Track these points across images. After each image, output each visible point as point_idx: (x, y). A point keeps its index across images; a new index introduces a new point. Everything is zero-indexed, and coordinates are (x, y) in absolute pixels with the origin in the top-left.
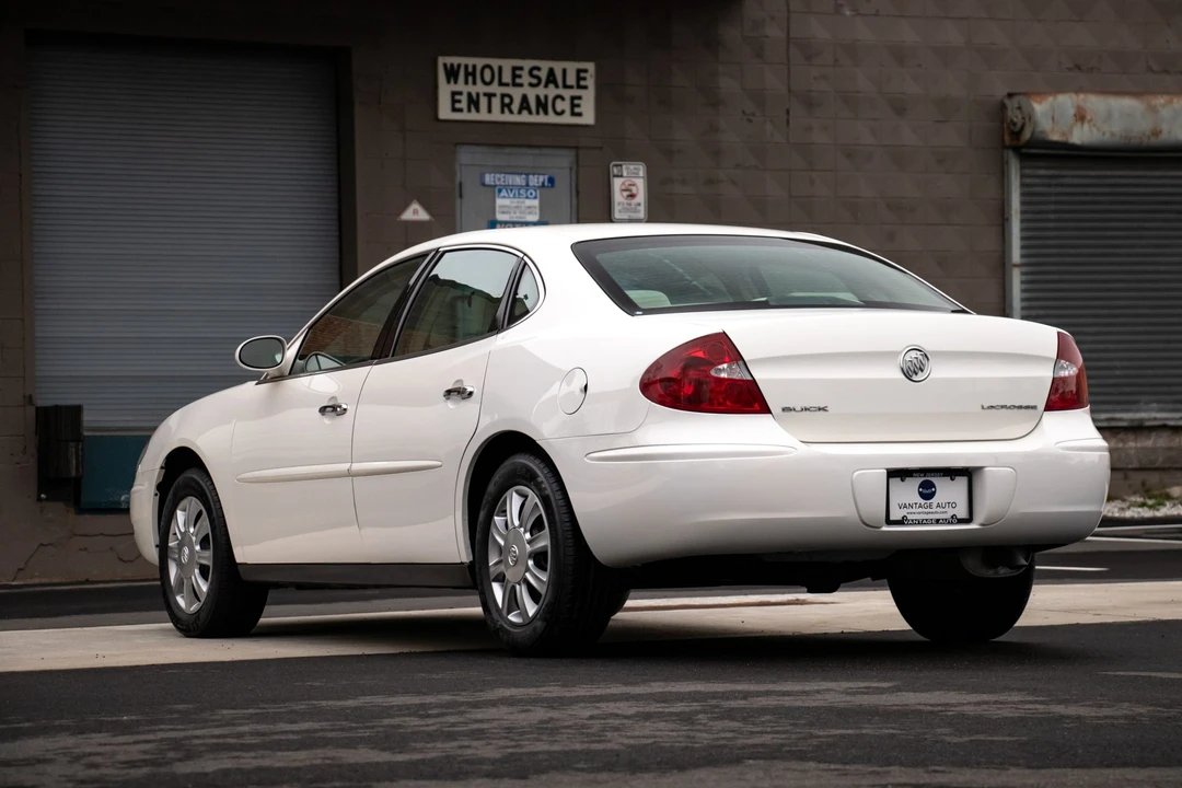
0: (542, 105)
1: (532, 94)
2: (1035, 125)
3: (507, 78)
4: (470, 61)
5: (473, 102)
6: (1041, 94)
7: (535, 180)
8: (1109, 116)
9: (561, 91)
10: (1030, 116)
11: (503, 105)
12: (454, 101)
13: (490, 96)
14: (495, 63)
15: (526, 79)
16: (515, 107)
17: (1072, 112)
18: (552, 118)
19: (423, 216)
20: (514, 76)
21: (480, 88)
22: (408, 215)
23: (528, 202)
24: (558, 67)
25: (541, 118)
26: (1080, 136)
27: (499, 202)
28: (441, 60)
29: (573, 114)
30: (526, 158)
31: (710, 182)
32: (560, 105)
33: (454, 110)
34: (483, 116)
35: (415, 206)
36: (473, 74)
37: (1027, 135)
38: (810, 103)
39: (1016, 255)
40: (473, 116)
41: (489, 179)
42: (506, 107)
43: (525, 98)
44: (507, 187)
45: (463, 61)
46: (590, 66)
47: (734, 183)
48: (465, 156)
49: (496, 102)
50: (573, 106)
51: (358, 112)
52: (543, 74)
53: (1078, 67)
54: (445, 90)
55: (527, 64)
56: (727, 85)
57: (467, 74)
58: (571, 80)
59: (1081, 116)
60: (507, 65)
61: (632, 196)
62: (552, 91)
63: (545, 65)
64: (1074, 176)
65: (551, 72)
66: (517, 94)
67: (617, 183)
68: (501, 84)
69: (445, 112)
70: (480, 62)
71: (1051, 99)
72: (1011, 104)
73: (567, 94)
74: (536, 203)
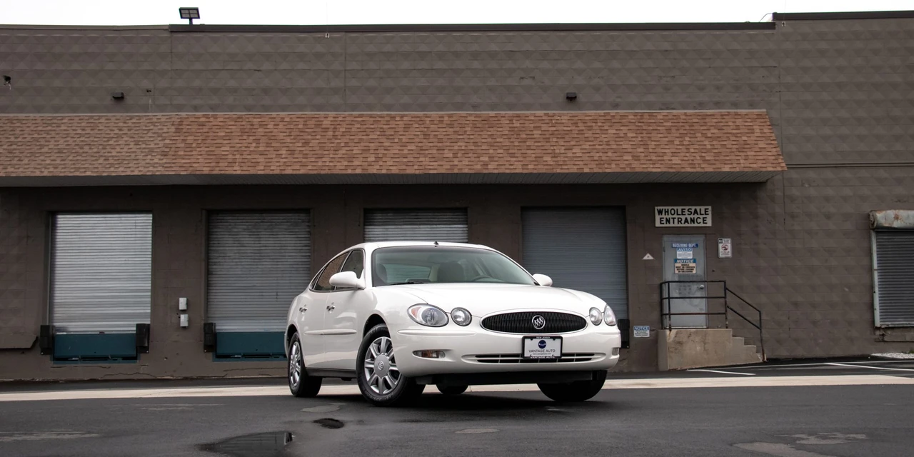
0: (692, 221)
1: (689, 217)
2: (877, 221)
3: (680, 212)
4: (666, 208)
5: (668, 221)
6: (881, 210)
7: (690, 245)
8: (908, 216)
9: (699, 216)
10: (875, 218)
11: (678, 221)
12: (661, 221)
13: (674, 219)
14: (675, 208)
15: (686, 212)
16: (683, 222)
17: (893, 216)
18: (696, 225)
19: (651, 258)
20: (682, 212)
21: (670, 216)
22: (646, 258)
23: (688, 252)
24: (698, 208)
25: (692, 225)
26: (896, 224)
27: (678, 253)
28: (656, 208)
29: (704, 223)
30: (687, 238)
31: (756, 244)
32: (699, 220)
33: (661, 223)
34: (671, 225)
35: (648, 255)
36: (668, 212)
37: (875, 225)
38: (793, 216)
39: (875, 266)
40: (668, 225)
41: (674, 245)
42: (679, 221)
43: (686, 219)
44: (681, 248)
45: (664, 208)
46: (710, 208)
47: (765, 244)
48: (665, 238)
49: (676, 220)
50: (704, 220)
51: (628, 225)
52: (693, 211)
53: (900, 201)
54: (658, 217)
55: (687, 208)
56: (761, 211)
57: (665, 212)
58: (703, 212)
59: (897, 218)
60: (680, 208)
61: (726, 249)
62: (696, 216)
63: (693, 208)
64: (898, 239)
65: (696, 210)
66: (683, 218)
67: (720, 245)
68: (678, 214)
69: (658, 224)
70: (670, 208)
71: (884, 212)
72: (871, 214)
73: (701, 217)
74: (691, 252)
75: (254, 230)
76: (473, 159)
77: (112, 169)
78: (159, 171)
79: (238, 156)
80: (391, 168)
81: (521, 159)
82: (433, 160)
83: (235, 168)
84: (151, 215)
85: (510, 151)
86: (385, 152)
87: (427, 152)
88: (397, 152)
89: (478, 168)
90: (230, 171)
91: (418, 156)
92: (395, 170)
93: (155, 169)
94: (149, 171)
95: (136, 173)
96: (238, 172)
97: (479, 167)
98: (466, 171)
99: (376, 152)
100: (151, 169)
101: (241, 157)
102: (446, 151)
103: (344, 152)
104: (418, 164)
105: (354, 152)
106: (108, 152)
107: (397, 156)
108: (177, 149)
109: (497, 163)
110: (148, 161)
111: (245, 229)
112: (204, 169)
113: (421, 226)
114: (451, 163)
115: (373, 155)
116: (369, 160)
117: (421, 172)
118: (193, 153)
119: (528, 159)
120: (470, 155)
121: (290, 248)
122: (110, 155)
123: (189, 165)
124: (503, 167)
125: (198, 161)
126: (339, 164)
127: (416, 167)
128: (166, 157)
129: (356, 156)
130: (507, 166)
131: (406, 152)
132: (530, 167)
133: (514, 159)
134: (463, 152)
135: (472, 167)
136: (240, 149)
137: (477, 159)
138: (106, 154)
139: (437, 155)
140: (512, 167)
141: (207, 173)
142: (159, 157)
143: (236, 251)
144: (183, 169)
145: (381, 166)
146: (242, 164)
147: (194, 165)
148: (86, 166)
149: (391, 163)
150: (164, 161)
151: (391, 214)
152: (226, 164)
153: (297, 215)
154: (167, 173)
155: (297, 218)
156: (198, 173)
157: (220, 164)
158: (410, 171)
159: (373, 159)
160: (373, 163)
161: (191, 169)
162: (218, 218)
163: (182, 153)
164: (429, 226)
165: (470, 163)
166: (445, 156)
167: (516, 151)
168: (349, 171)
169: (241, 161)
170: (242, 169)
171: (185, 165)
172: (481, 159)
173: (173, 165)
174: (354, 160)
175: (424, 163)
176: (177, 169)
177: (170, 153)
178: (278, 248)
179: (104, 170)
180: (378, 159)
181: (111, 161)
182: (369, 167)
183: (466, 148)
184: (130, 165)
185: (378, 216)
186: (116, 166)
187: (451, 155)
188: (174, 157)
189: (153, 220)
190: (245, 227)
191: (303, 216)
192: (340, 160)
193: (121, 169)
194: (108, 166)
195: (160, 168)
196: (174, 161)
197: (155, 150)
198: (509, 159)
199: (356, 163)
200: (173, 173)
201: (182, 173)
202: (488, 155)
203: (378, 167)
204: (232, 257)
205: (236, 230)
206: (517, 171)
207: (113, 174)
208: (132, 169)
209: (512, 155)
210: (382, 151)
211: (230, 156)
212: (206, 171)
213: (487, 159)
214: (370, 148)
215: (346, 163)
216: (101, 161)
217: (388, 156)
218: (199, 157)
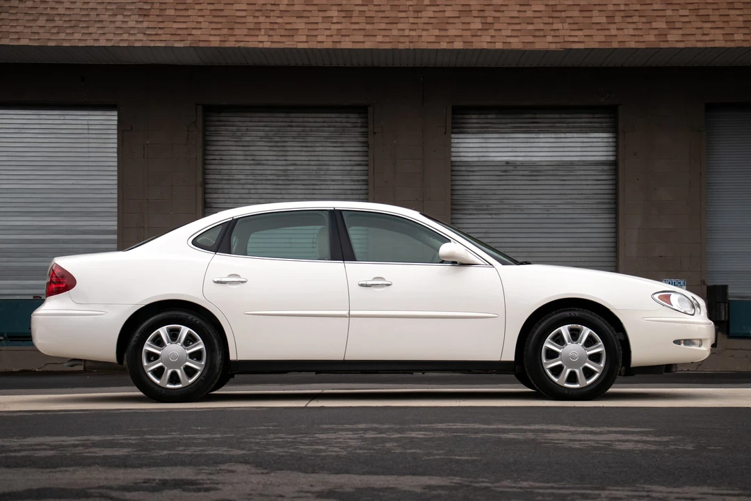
75: (277, 139)
76: (640, 26)
77: (62, 36)
78: (140, 40)
79: (262, 19)
80: (509, 40)
81: (721, 25)
82: (576, 27)
83: (260, 38)
84: (116, 113)
85: (701, 12)
86: (497, 14)
87: (563, 14)
88: (516, 14)
89: (650, 39)
90: (252, 43)
91: (551, 20)
92: (516, 44)
93: (132, 38)
94: (123, 40)
95: (102, 43)
96: (267, 45)
97: (652, 38)
98: (633, 45)
99: (481, 14)
100: (125, 36)
101: (268, 20)
102: (595, 13)
103: (431, 14)
104: (553, 33)
105: (447, 14)
106: (52, 8)
107: (517, 21)
108: (164, 7)
109: (681, 32)
110: (118, 24)
111: (262, 137)
112: (212, 38)
113: (541, 135)
114: (607, 33)
115: (478, 20)
116: (472, 26)
117: (559, 46)
118: (190, 13)
119: (732, 24)
120: (635, 19)
121: (334, 168)
122: (55, 12)
123: (185, 32)
124: (692, 38)
125: (198, 26)
126: (424, 33)
127: (549, 39)
128: (146, 19)
129: (450, 21)
130: (700, 37)
131: (529, 14)
132: (736, 37)
133: (709, 25)
134: (622, 14)
135: (641, 39)
136: (264, 8)
137: (648, 26)
138: (49, 11)
139: (581, 20)
140: (707, 38)
141: (217, 45)
142: (136, 18)
143: (248, 172)
144: (178, 38)
145: (492, 36)
146: (271, 33)
147: (194, 32)
148: (19, 29)
149: (509, 33)
150: (145, 24)
151: (494, 116)
152: (246, 32)
153: (344, 115)
154: (152, 44)
155: (345, 120)
156: (202, 45)
157: (236, 32)
158: (540, 45)
159: (480, 27)
160: (479, 33)
161: (190, 38)
162: (221, 119)
163: (172, 12)
164: (553, 135)
165: (637, 33)
166: (594, 20)
167: (710, 12)
168: (444, 45)
169: (268, 26)
170: (271, 39)
171: (180, 32)
172: (654, 25)
173: (160, 32)
174: (448, 27)
175: (561, 33)
176: (168, 37)
177: (153, 12)
178: (315, 168)
179: (48, 36)
180: (487, 26)
181: (60, 23)
182: (474, 39)
183: (627, 8)
184: (91, 30)
185: (473, 119)
186: (69, 31)
187: (604, 20)
188: (160, 19)
189: (118, 120)
190: (262, 134)
191: (354, 118)
192: (426, 27)
193: (77, 36)
194: (55, 31)
195: (140, 36)
196: (161, 25)
197: (128, 7)
198: (699, 24)
199: (452, 32)
200: (162, 44)
201: (177, 45)
202: (664, 19)
203: (489, 39)
204: (242, 182)
205: (248, 139)
206: (717, 44)
207: (65, 44)
208: (94, 36)
209: (706, 18)
210: (490, 13)
211: (250, 19)
212: (215, 42)
213: (663, 25)
214: (472, 8)
215: (437, 32)
216: (42, 21)
217: (501, 20)
218: (201, 19)
